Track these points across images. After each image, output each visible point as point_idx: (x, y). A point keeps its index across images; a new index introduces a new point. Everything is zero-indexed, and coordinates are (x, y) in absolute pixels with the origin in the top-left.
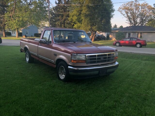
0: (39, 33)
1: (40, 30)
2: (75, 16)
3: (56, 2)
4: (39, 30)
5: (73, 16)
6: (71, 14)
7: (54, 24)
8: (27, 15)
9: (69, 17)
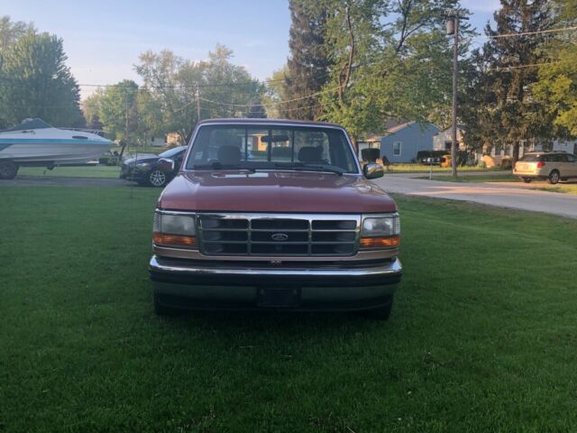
0: (436, 149)
1: (439, 140)
2: (563, 77)
3: (488, 27)
4: (435, 137)
5: (553, 79)
6: (544, 69)
7: (472, 114)
8: (386, 88)
9: (536, 80)
